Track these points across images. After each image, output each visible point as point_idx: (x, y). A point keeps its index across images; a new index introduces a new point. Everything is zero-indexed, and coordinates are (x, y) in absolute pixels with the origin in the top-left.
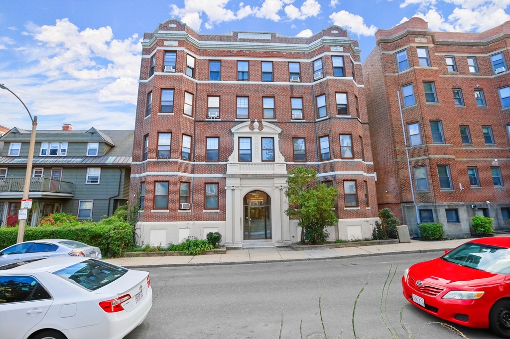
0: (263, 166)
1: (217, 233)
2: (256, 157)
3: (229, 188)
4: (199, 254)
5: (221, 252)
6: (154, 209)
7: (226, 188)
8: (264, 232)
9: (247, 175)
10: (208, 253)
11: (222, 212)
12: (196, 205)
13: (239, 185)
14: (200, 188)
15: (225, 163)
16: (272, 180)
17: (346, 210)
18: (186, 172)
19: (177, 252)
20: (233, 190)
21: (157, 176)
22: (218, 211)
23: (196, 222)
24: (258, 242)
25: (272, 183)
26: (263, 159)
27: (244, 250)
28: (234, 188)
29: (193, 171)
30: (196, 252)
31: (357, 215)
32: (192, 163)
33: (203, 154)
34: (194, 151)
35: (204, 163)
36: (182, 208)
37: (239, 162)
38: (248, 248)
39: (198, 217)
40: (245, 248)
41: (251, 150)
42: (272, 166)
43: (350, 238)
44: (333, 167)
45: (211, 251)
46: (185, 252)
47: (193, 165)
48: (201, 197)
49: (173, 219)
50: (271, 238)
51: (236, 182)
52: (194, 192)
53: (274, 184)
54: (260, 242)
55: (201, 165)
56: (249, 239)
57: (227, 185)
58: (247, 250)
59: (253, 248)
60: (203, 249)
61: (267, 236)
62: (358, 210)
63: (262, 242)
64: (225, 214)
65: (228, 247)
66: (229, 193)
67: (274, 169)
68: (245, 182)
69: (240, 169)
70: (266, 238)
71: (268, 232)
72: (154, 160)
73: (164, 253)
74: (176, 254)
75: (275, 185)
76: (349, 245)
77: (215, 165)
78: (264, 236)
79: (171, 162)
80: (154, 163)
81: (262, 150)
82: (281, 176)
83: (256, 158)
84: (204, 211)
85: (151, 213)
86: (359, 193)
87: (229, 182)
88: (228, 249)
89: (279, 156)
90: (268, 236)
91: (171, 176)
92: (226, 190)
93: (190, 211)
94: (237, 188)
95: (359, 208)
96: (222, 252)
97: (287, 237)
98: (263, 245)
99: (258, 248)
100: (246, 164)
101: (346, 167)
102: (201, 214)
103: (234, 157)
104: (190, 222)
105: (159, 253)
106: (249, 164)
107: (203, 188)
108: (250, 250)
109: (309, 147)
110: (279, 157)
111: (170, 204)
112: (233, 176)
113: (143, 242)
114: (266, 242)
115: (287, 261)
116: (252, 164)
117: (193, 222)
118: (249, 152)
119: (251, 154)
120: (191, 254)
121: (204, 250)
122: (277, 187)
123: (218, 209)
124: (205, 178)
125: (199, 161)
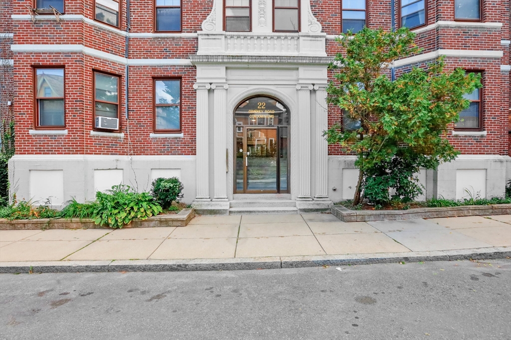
0: (276, 42)
1: (175, 181)
2: (260, 23)
3: (202, 86)
4: (125, 226)
5: (175, 223)
6: (36, 128)
7: (195, 86)
8: (275, 180)
9: (241, 57)
10: (146, 224)
11: (188, 138)
12: (135, 122)
13: (224, 81)
14: (142, 87)
15: (193, 35)
16: (294, 72)
17: (456, 136)
18: (108, 51)
19: (77, 219)
20: (210, 91)
21: (38, 54)
22: (181, 135)
23: (136, 158)
24: (262, 198)
25: (295, 78)
26: (276, 29)
27: (232, 215)
28: (213, 87)
29: (127, 51)
30: (116, 221)
31: (479, 148)
32: (124, 33)
33: (148, 15)
34: (128, 8)
35: (151, 35)
36: (100, 126)
37: (224, 32)
38: (240, 212)
39: (141, 148)
40: (235, 212)
41: (250, 8)
42: (294, 42)
43: (460, 196)
44: (433, 42)
45: (152, 221)
46: (93, 220)
47: (128, 39)
48: (146, 107)
49: (80, 150)
50: (288, 191)
51: (217, 74)
52: (131, 95)
53: (298, 80)
54: (266, 198)
55: (144, 40)
56: (244, 193)
57: (198, 81)
58: (239, 216)
59: (250, 212)
60: (133, 214)
61: (281, 188)
62: (482, 136)
63: (271, 198)
64: (194, 140)
65: (198, 208)
66: (202, 98)
67: (298, 49)
68: (235, 75)
69: (227, 48)
70: (279, 191)
71: (283, 179)
72: (28, 17)
73: (49, 223)
74: (75, 226)
75: (300, 82)
76: (466, 212)
77: (173, 38)
78: (275, 186)
79: (67, 23)
80: (28, 24)
81: (274, 8)
82: (314, 62)
83: (262, 24)
84: (152, 135)
85: (28, 135)
86: (487, 99)
87: (204, 74)
88: (198, 213)
89: (309, 21)
90: (283, 186)
91: (68, 54)
92: (195, 92)
93: (122, 135)
94: (220, 86)
95: (485, 133)
96: (179, 224)
97: (321, 190)
98: (273, 205)
99: (262, 212)
100: (239, 37)
101: (464, 40)
102: (147, 141)
103: (213, 22)
104: (125, 157)
105: (37, 223)
106: (245, 37)
107: (150, 88)
108: (245, 216)
109: (375, 4)
110: (311, 24)
111: (70, 116)
112: (210, 61)
113: (15, 197)
114: (279, 198)
115: (342, 263)
116: (252, 37)
117: (130, 157)
118: (246, 13)
119: (250, 17)
120: (107, 226)
121: (135, 217)
122: (304, 87)
123: (180, 131)
124: (154, 68)
125: (140, 31)
